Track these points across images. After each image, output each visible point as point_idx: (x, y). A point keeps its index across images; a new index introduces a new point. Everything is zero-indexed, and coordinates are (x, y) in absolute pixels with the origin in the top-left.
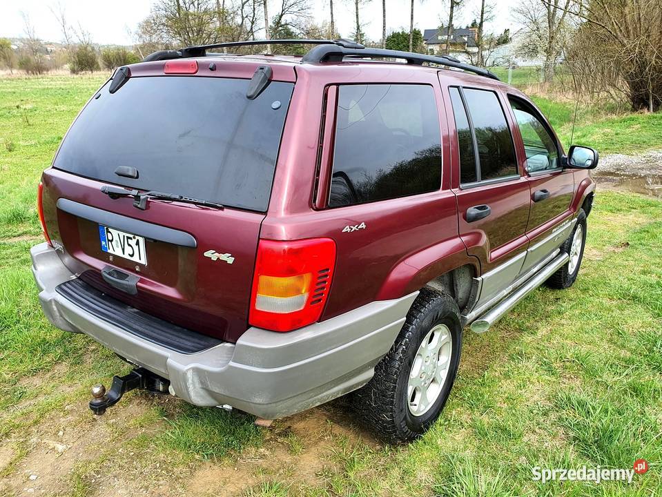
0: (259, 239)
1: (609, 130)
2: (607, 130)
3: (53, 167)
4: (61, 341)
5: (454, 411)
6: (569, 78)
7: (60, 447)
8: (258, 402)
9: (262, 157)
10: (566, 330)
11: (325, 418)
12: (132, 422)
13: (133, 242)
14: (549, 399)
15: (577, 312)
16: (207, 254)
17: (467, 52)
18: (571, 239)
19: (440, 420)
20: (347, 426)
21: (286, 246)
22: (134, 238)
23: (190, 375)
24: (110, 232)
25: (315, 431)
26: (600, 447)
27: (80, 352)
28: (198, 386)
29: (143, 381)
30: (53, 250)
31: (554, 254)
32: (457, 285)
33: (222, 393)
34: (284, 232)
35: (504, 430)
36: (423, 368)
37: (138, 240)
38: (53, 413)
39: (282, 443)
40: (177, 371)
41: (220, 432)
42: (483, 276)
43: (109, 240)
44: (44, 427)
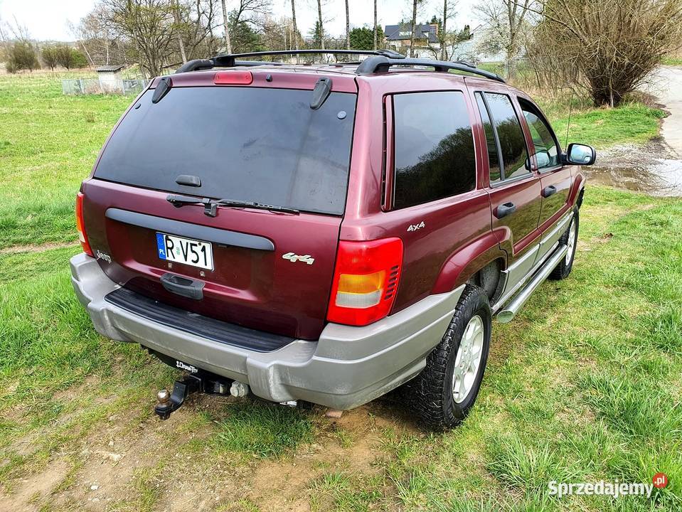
0: (339, 240)
1: (576, 125)
2: (574, 125)
3: (94, 178)
4: (87, 354)
5: (486, 398)
6: (531, 74)
7: (116, 457)
8: (340, 393)
9: (333, 164)
10: (574, 318)
11: (366, 412)
12: (180, 428)
13: (198, 249)
14: (571, 381)
15: (579, 300)
16: (285, 257)
17: (431, 49)
18: (568, 232)
19: (476, 406)
20: (389, 418)
21: (364, 246)
22: (200, 244)
23: (271, 372)
24: (170, 240)
25: (360, 424)
26: (626, 420)
27: (108, 364)
28: (278, 382)
29: (202, 385)
30: (94, 260)
31: (555, 247)
32: (483, 278)
33: (304, 387)
34: (361, 233)
35: (537, 411)
36: (463, 357)
37: (204, 247)
38: (98, 424)
39: (332, 438)
40: (258, 370)
41: (273, 432)
42: (510, 269)
43: (168, 248)
44: (93, 439)
